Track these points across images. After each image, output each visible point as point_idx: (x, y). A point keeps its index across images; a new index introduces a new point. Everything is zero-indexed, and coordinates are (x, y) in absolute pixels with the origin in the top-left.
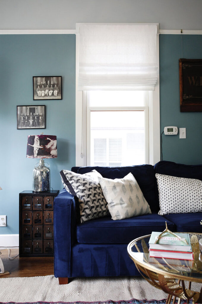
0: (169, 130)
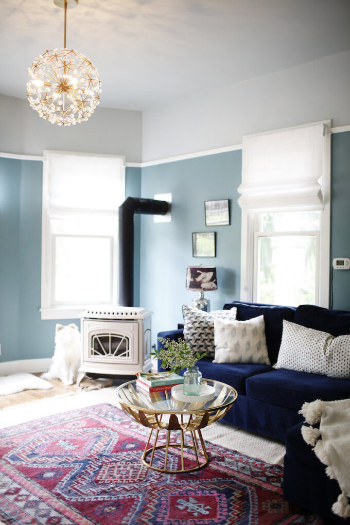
0: (339, 263)
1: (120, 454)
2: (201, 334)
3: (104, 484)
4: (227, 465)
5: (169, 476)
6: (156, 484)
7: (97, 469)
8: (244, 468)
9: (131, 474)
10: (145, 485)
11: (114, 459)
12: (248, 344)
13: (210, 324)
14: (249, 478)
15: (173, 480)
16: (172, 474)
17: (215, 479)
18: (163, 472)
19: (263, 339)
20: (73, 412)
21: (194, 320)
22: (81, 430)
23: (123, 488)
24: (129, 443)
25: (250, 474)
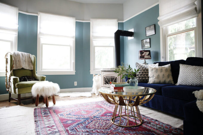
1: (103, 117)
2: (143, 72)
3: (90, 128)
4: (151, 126)
5: (121, 128)
6: (113, 131)
7: (90, 122)
8: (160, 128)
9: (103, 125)
10: (108, 131)
11: (99, 119)
12: (164, 75)
13: (147, 68)
14: (162, 133)
15: (122, 130)
16: (123, 127)
17: (144, 132)
18: (119, 126)
19: (170, 73)
20: (93, 102)
21: (140, 67)
22: (92, 108)
23: (97, 131)
24: (109, 113)
25: (163, 131)
